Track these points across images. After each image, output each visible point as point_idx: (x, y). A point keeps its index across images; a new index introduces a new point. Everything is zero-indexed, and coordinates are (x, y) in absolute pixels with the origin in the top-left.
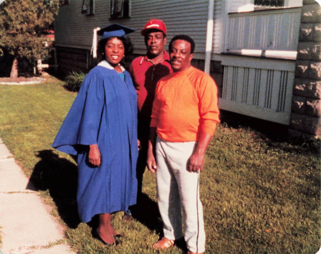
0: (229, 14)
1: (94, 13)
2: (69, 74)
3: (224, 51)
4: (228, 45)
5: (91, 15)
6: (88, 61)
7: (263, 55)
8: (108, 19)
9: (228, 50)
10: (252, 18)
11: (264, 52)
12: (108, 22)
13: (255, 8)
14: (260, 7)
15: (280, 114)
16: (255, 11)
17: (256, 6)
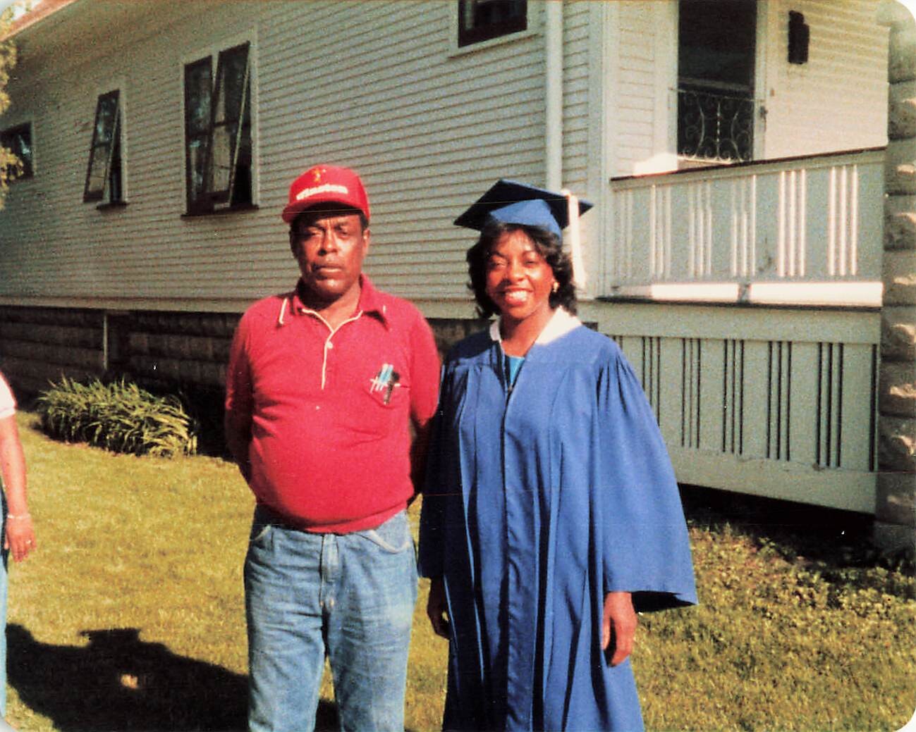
0: (613, 180)
1: (127, 200)
2: (50, 388)
3: (604, 291)
4: (615, 272)
5: (117, 203)
6: (105, 346)
7: (744, 298)
8: (178, 215)
9: (615, 288)
10: (695, 190)
11: (745, 287)
12: (180, 222)
13: (680, 163)
14: (694, 161)
15: (831, 475)
16: (681, 172)
17: (683, 158)
